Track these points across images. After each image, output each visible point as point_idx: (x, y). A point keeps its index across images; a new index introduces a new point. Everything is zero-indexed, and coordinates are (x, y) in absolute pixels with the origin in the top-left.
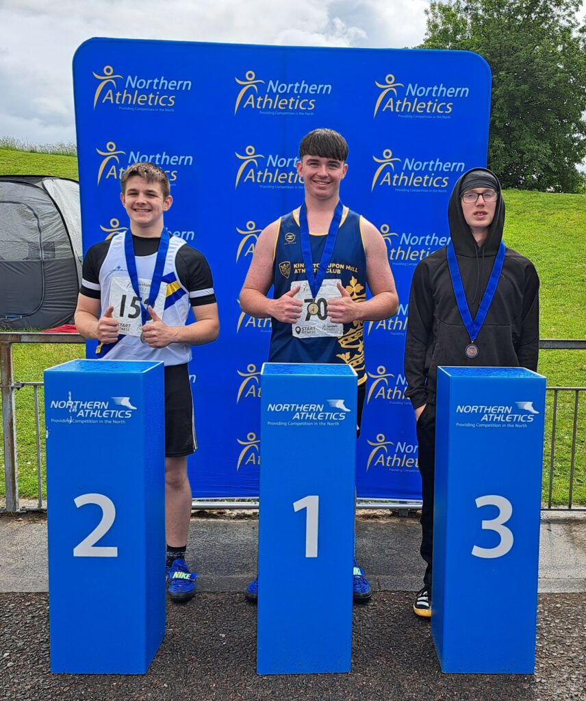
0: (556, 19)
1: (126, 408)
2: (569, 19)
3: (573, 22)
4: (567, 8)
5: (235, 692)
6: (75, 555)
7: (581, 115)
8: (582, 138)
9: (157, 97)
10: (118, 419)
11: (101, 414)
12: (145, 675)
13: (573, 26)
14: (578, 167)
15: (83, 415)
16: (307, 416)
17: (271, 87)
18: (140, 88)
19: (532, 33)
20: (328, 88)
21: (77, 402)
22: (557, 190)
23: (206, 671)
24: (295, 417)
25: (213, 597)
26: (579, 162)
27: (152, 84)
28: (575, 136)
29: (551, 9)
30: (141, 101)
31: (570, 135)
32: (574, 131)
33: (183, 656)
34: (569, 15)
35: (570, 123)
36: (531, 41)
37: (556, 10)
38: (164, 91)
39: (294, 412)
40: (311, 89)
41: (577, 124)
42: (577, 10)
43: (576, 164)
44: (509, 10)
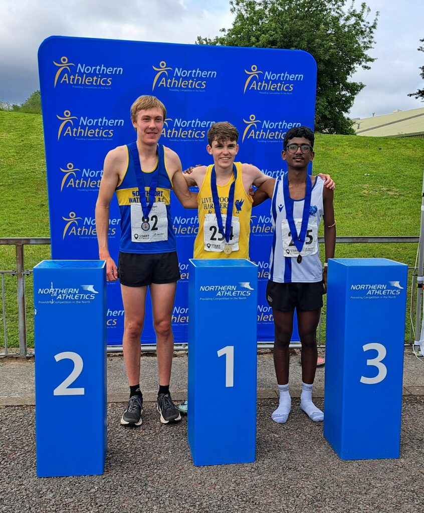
0: (329, 11)
2: (338, 11)
3: (340, 12)
4: (336, 3)
7: (346, 78)
8: (348, 95)
9: (99, 79)
13: (341, 16)
14: (345, 115)
16: (226, 293)
17: (177, 73)
18: (87, 72)
19: (312, 21)
20: (214, 74)
22: (331, 132)
24: (218, 294)
26: (346, 111)
27: (95, 70)
28: (343, 93)
29: (325, 4)
30: (88, 82)
31: (340, 93)
32: (342, 89)
34: (338, 9)
35: (339, 84)
36: (312, 27)
37: (329, 6)
38: (104, 75)
40: (203, 74)
41: (344, 85)
42: (343, 5)
43: (343, 112)
44: (296, 4)
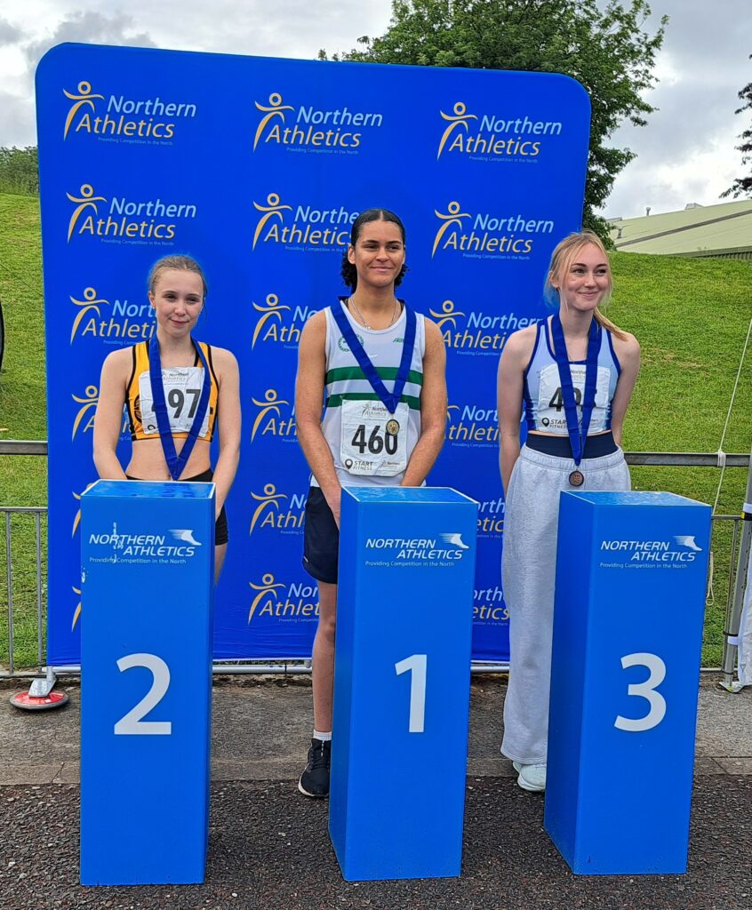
0: (569, 7)
1: (187, 544)
2: (588, 8)
3: (592, 12)
5: (325, 902)
6: (116, 733)
8: (602, 172)
9: (150, 125)
10: (177, 558)
11: (155, 552)
12: (202, 884)
13: (592, 18)
14: (596, 210)
15: (131, 552)
16: (415, 554)
17: (302, 115)
18: (126, 112)
19: (537, 26)
20: (377, 119)
21: (124, 536)
23: (280, 878)
24: (400, 555)
25: (249, 787)
26: (598, 203)
27: (143, 108)
28: (594, 168)
30: (128, 131)
31: (587, 168)
32: (592, 161)
33: (242, 860)
36: (536, 37)
38: (160, 118)
39: (399, 550)
40: (356, 119)
41: (595, 152)
43: (593, 207)
